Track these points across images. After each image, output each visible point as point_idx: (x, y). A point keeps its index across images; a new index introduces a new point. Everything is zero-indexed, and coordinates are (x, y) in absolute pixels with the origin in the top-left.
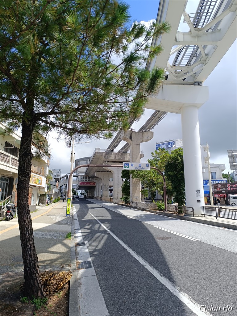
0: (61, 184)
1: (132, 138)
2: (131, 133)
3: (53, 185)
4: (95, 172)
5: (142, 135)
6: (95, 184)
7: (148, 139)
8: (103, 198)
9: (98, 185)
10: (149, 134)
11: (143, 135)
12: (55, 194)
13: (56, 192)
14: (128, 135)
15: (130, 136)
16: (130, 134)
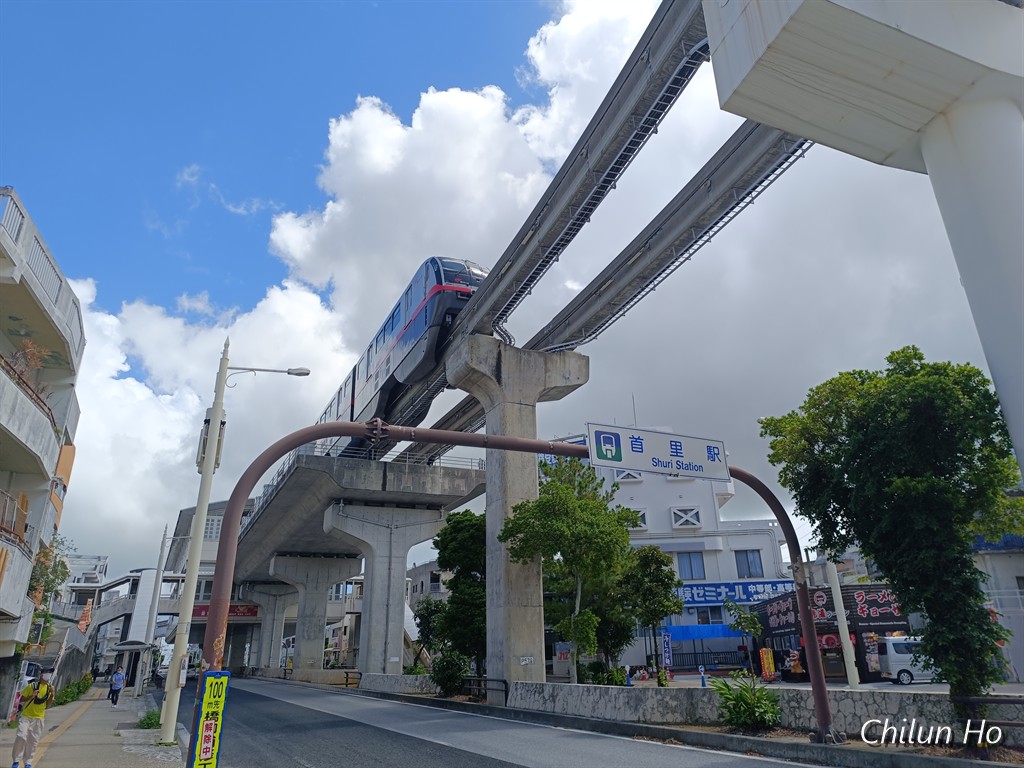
0: (105, 613)
1: (504, 376)
2: (499, 354)
3: (65, 619)
4: (272, 555)
5: (546, 364)
6: (255, 614)
7: (569, 384)
8: (298, 674)
9: (269, 617)
10: (572, 364)
11: (549, 365)
12: (69, 656)
13: (78, 650)
14: (486, 360)
15: (494, 364)
16: (495, 355)
